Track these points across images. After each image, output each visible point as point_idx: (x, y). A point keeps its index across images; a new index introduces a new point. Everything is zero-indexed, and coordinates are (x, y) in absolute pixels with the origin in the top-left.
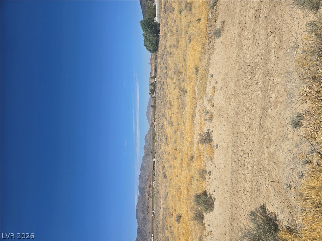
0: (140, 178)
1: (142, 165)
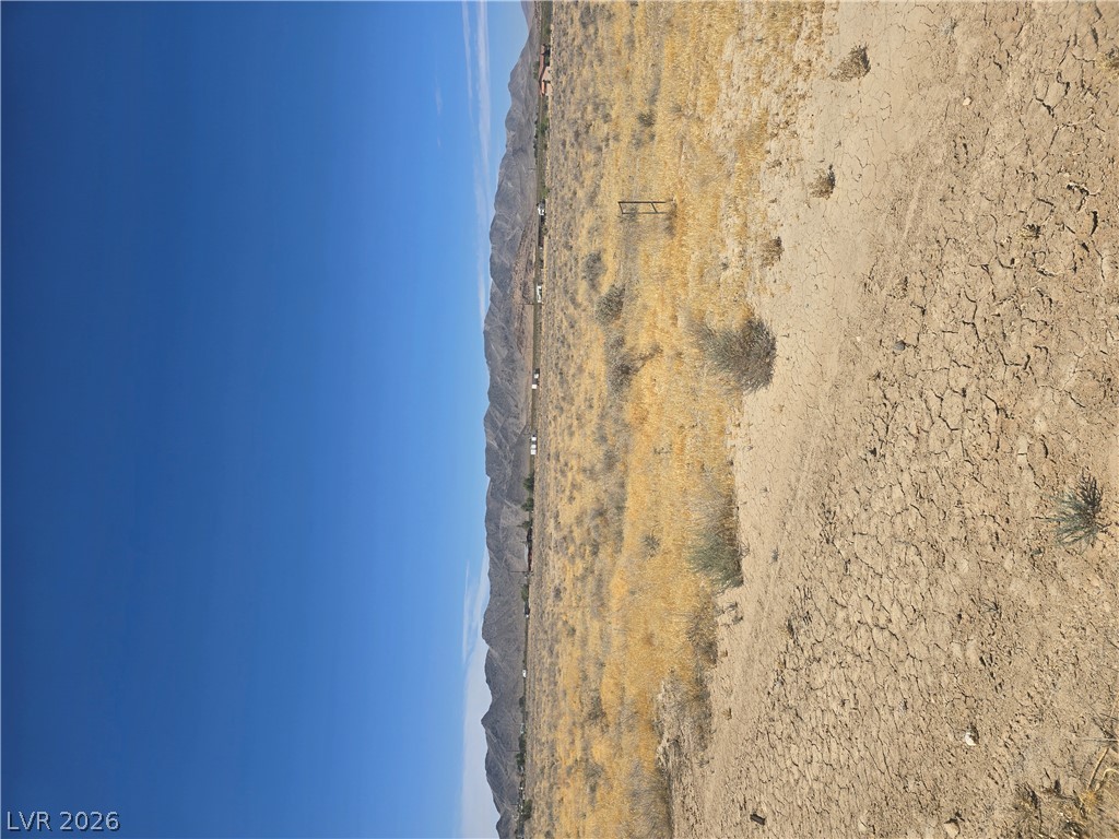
0: (495, 231)
1: (499, 186)
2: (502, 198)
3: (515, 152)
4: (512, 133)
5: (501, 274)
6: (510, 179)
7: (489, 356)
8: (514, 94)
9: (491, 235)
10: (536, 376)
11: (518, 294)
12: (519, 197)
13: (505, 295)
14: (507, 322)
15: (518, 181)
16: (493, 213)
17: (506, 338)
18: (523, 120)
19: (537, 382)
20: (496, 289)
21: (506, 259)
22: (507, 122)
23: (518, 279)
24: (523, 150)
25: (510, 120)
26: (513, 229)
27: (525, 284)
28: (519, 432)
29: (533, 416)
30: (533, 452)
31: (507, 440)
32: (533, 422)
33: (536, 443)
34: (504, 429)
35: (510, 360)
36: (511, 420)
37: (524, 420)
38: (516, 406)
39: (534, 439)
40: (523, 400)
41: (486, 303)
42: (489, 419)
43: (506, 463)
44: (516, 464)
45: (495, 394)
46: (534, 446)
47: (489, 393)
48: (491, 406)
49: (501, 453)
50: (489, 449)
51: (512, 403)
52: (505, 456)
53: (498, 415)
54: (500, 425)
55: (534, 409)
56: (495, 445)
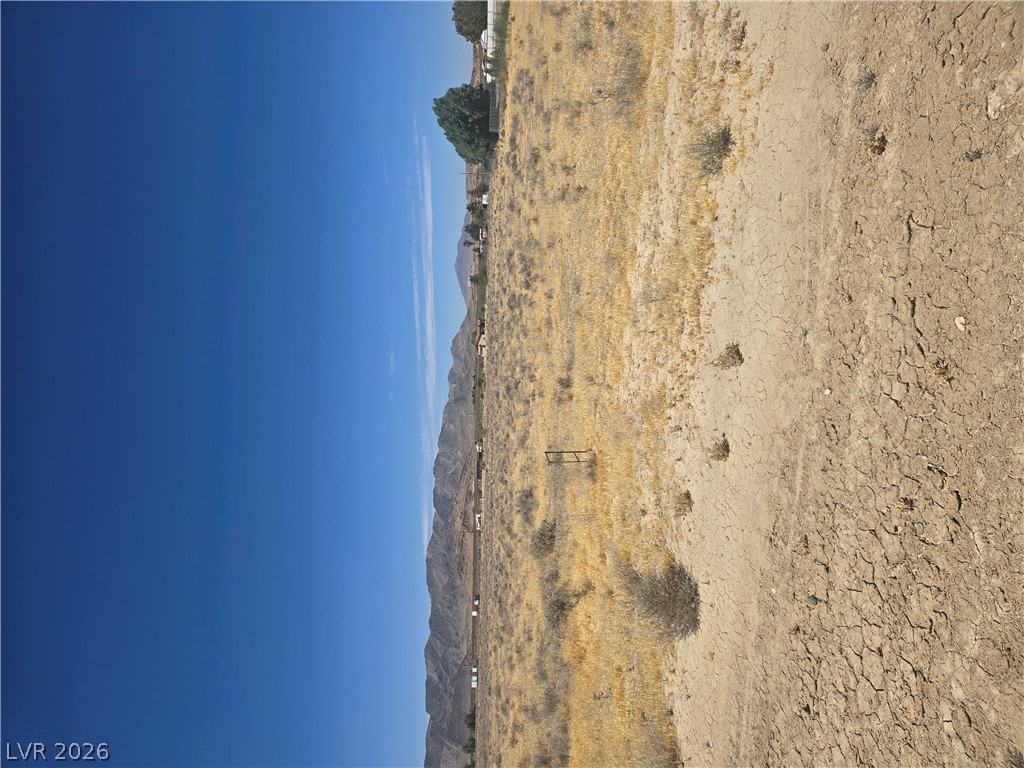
0: (439, 466)
1: (443, 428)
2: (445, 438)
3: (456, 400)
4: (454, 386)
5: (442, 504)
6: (452, 423)
7: (431, 583)
8: (456, 355)
9: (435, 469)
10: (476, 603)
11: (459, 522)
12: (460, 437)
13: (447, 523)
14: (449, 549)
15: (459, 424)
16: (436, 451)
17: (447, 565)
18: (463, 376)
19: (477, 609)
20: (439, 518)
21: (448, 491)
22: (449, 377)
23: (458, 508)
24: (463, 399)
25: (452, 376)
26: (455, 464)
27: (465, 512)
28: (459, 662)
29: (474, 645)
30: (474, 685)
31: (447, 671)
32: (473, 651)
33: (476, 674)
34: (444, 660)
35: (451, 586)
36: (452, 650)
37: (464, 649)
38: (457, 635)
39: (475, 670)
40: (463, 628)
41: (429, 532)
42: (430, 650)
43: (446, 697)
44: (457, 698)
45: (437, 623)
46: (475, 678)
47: (430, 622)
48: (432, 634)
49: (441, 686)
50: (429, 682)
51: (453, 631)
52: (446, 690)
53: (439, 644)
54: (440, 655)
55: (474, 637)
56: (436, 677)
